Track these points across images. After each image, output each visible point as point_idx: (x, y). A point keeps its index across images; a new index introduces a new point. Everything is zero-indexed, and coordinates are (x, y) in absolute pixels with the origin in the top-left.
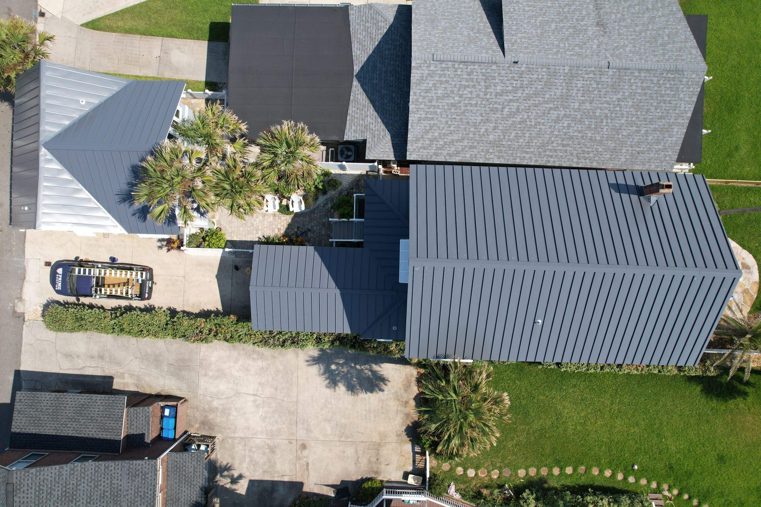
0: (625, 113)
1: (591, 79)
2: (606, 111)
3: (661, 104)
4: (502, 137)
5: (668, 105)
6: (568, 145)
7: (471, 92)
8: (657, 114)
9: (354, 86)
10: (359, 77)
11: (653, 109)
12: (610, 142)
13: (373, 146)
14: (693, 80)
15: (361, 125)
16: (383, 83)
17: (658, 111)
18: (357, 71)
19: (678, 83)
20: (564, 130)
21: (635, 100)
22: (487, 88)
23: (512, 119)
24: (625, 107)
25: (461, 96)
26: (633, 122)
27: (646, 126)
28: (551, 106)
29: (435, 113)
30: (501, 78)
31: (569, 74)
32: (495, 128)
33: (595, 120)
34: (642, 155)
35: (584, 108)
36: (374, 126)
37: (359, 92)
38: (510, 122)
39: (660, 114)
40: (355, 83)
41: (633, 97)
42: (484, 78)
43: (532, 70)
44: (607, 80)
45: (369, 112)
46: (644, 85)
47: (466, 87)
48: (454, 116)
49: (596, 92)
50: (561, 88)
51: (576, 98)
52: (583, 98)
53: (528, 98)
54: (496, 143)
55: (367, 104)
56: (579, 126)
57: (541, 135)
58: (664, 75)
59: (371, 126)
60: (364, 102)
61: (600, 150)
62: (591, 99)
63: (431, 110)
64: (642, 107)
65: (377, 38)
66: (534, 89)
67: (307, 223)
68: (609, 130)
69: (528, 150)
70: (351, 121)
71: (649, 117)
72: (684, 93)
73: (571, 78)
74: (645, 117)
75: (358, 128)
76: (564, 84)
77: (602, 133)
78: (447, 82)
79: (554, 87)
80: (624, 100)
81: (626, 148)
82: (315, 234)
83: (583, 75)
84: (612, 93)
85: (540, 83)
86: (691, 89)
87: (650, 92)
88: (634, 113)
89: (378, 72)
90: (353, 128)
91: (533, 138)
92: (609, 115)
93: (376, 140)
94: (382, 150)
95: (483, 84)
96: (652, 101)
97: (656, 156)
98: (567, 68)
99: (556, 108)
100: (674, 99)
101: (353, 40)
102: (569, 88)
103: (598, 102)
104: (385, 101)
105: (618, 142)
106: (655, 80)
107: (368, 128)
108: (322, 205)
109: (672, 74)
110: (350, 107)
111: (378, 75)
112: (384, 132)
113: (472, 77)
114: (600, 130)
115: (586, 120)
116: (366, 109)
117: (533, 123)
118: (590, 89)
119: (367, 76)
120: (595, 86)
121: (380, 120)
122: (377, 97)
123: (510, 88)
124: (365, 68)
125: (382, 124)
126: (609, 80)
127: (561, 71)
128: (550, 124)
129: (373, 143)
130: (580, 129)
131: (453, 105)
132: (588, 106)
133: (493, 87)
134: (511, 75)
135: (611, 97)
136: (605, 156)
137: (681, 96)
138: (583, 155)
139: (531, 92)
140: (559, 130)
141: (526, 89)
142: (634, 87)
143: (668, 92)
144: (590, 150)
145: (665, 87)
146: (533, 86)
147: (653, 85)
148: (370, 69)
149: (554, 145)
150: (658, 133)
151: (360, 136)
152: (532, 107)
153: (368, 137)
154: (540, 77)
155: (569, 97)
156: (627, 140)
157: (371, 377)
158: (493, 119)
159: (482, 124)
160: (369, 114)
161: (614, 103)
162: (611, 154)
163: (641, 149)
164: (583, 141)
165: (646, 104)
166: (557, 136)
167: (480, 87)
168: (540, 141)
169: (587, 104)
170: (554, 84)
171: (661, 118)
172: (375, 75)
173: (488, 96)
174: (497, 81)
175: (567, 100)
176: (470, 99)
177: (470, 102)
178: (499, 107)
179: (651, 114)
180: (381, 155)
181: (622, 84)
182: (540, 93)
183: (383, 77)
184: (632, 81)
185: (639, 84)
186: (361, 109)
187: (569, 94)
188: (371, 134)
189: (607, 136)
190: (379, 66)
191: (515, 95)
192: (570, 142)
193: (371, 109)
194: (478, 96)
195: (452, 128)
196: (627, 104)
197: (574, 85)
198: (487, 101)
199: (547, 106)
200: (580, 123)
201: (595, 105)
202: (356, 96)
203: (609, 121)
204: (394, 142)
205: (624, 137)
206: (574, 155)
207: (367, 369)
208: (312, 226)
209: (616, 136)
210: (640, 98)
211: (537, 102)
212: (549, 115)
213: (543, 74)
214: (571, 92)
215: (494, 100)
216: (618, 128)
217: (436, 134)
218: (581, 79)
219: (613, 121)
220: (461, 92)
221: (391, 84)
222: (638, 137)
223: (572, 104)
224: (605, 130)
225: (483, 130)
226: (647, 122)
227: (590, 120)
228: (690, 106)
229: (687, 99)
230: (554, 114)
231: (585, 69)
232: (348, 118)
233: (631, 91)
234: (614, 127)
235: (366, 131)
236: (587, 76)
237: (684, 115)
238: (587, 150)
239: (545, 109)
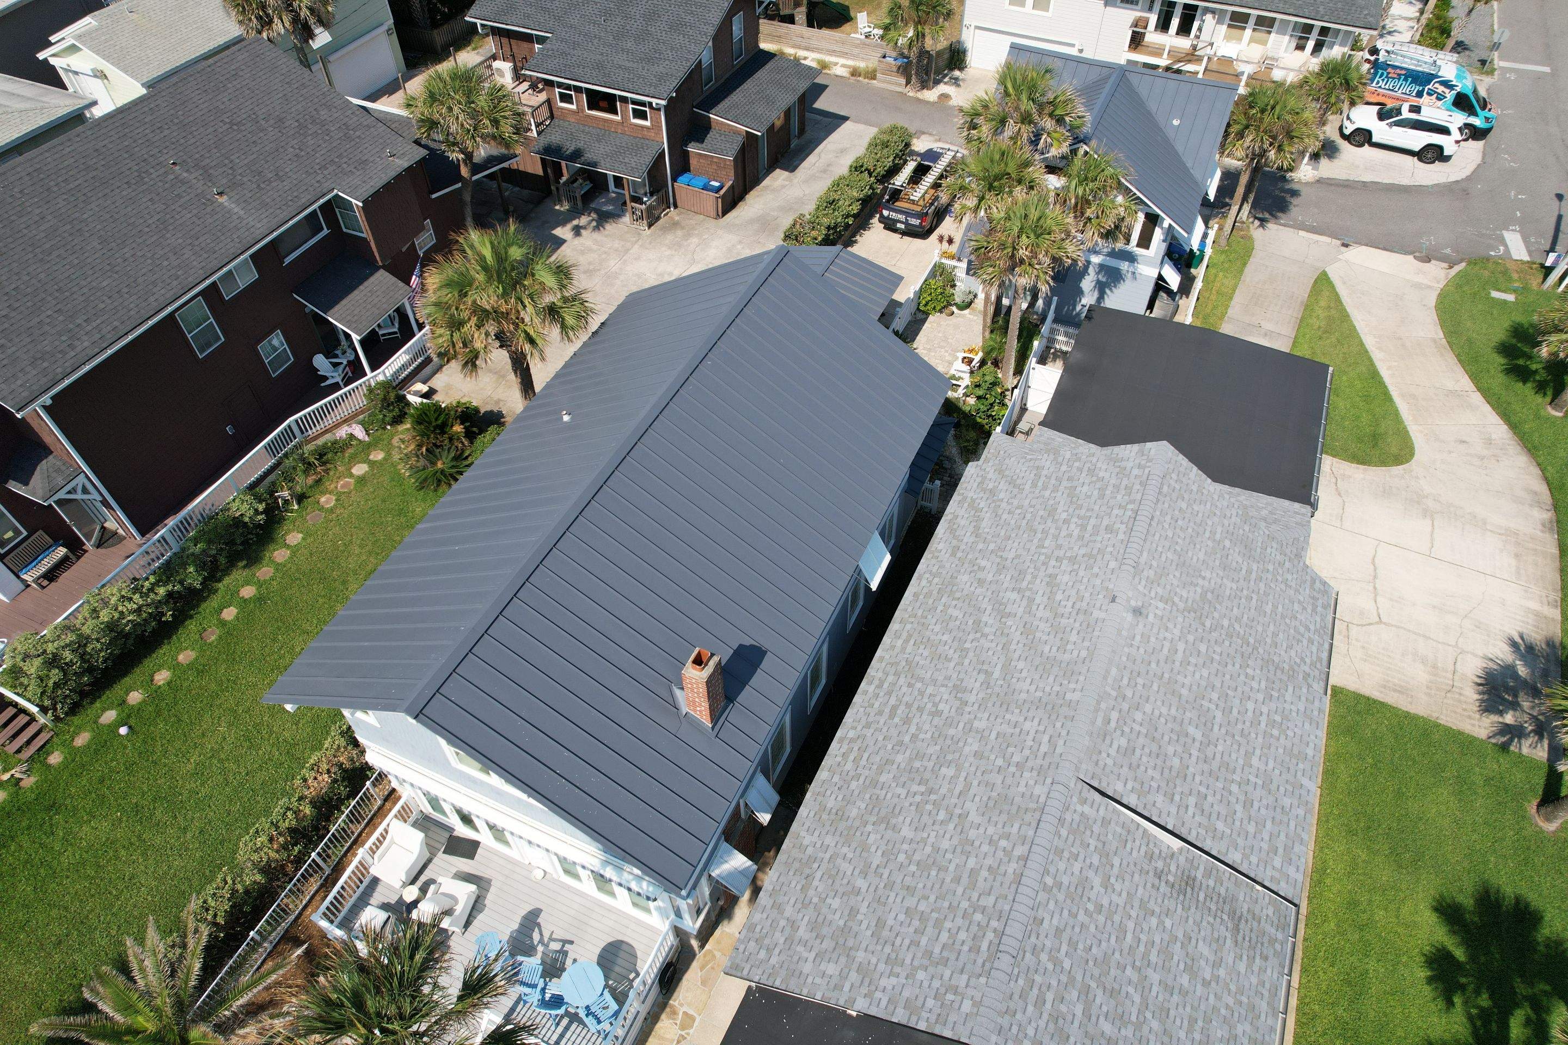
0: (925, 835)
1: (1035, 748)
2: (943, 791)
3: (916, 923)
4: (958, 595)
5: (907, 942)
6: (892, 715)
7: (1070, 536)
8: (893, 915)
11: (911, 902)
12: (863, 806)
14: (956, 1005)
17: (902, 917)
19: (960, 964)
20: (929, 705)
21: (948, 856)
22: (1072, 560)
23: (990, 608)
24: (941, 832)
25: (1066, 521)
26: (893, 857)
27: (872, 889)
28: (997, 674)
29: (1045, 488)
30: (1085, 580)
31: (1061, 702)
32: (981, 582)
33: (930, 768)
34: (799, 887)
35: (970, 740)
38: (984, 606)
39: (890, 922)
41: (959, 850)
42: (1095, 552)
43: (1090, 630)
44: (1023, 783)
46: (984, 873)
47: (1083, 528)
48: (1028, 516)
49: (999, 762)
50: (1033, 688)
51: (999, 720)
52: (993, 736)
53: (1027, 630)
54: (950, 588)
56: (929, 735)
57: (935, 662)
58: (994, 924)
61: (854, 784)
62: (986, 754)
63: (1053, 481)
64: (925, 874)
66: (1045, 638)
68: (896, 800)
69: (912, 642)
71: (893, 895)
72: (926, 984)
73: (1049, 707)
74: (897, 886)
76: (1039, 694)
77: (894, 785)
78: (1102, 496)
79: (1037, 677)
80: (959, 829)
81: (833, 844)
83: (1050, 731)
84: (985, 799)
85: (1054, 649)
86: (930, 1003)
87: (960, 890)
88: (917, 857)
91: (933, 649)
92: (933, 797)
95: (1083, 551)
96: (932, 898)
97: (783, 923)
98: (1076, 696)
99: (987, 684)
100: (919, 955)
102: (1027, 706)
103: (973, 769)
105: (857, 823)
106: (989, 901)
109: (991, 942)
113: (1102, 532)
114: (903, 779)
115: (938, 748)
117: (967, 645)
118: (1011, 750)
120: (1016, 758)
123: (1059, 596)
126: (1022, 789)
127: (1072, 686)
128: (954, 676)
130: (922, 736)
131: (1052, 512)
133: (1069, 569)
134: (1087, 595)
135: (977, 799)
136: (833, 796)
137: (921, 975)
138: (856, 749)
139: (1038, 635)
140: (935, 696)
141: (1049, 625)
142: (985, 848)
143: (944, 937)
144: (863, 762)
145: (959, 928)
146: (1052, 636)
147: (975, 896)
149: (904, 689)
150: (841, 923)
152: (1004, 640)
154: (1070, 647)
155: (1005, 707)
156: (854, 845)
158: (1002, 576)
159: (998, 560)
161: (960, 805)
162: (834, 811)
163: (816, 883)
164: (890, 747)
165: (929, 885)
166: (921, 693)
167: (1076, 549)
168: (922, 662)
169: (975, 747)
170: (1045, 676)
171: (880, 924)
173: (1053, 562)
174: (1081, 573)
175: (998, 704)
176: (1056, 537)
177: (1050, 537)
178: (1024, 584)
179: (899, 900)
181: (1004, 817)
182: (1032, 652)
184: (1003, 843)
185: (989, 861)
187: (1013, 706)
189: (882, 797)
191: (1041, 607)
192: (897, 720)
194: (1059, 547)
195: (1005, 516)
196: (948, 836)
197: (1030, 714)
198: (1044, 564)
199: (999, 666)
200: (936, 735)
201: (967, 765)
203: (918, 798)
205: (864, 837)
206: (865, 731)
209: (873, 819)
210: (952, 867)
211: (1013, 647)
212: (975, 673)
213: (1075, 653)
214: (1017, 711)
215: (1042, 574)
216: (893, 821)
217: (1002, 496)
218: (1041, 728)
219: (913, 808)
220: (1075, 520)
222: (849, 873)
223: (986, 715)
224: (899, 790)
225: (983, 563)
226: (880, 892)
227: (934, 757)
228: (884, 1003)
229: (906, 994)
230: (974, 682)
231: (1064, 733)
233: (977, 843)
234: (897, 811)
236: (1046, 738)
237: (864, 990)
238: (866, 756)
239: (993, 664)
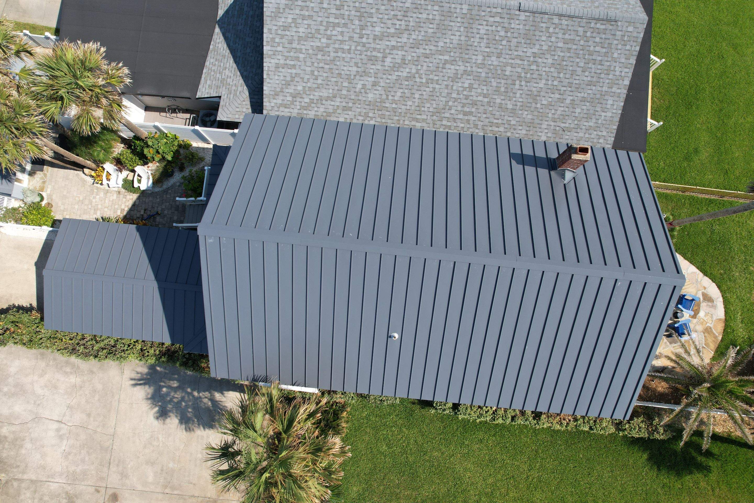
0: (544, 73)
1: (497, 24)
2: (519, 70)
3: (590, 65)
4: (384, 97)
5: (599, 67)
6: (471, 113)
7: (342, 33)
8: (585, 79)
9: (216, 34)
10: (223, 24)
11: (579, 70)
12: (526, 113)
13: (227, 104)
14: (629, 34)
15: (217, 79)
16: (248, 29)
17: (587, 74)
18: (221, 15)
19: (611, 37)
20: (465, 93)
21: (556, 57)
22: (362, 28)
23: (396, 73)
24: (543, 65)
25: (329, 38)
26: (555, 88)
27: (571, 94)
28: (447, 57)
29: (297, 59)
30: (381, 16)
31: (468, 16)
32: (375, 84)
33: (505, 81)
34: (569, 134)
35: (490, 63)
36: (232, 80)
37: (221, 40)
38: (394, 77)
39: (589, 79)
40: (217, 30)
41: (553, 53)
42: (358, 14)
43: (419, 7)
44: (518, 27)
45: (228, 64)
46: (567, 36)
47: (336, 25)
48: (321, 65)
49: (504, 43)
50: (458, 34)
51: (478, 49)
52: (488, 50)
53: (416, 45)
54: (379, 104)
55: (227, 54)
56: (484, 88)
57: (435, 98)
58: (592, 25)
59: (228, 80)
60: (224, 52)
61: (513, 122)
62: (499, 51)
63: (292, 54)
64: (565, 67)
66: (423, 33)
67: (157, 205)
68: (523, 96)
69: (419, 117)
70: (206, 74)
71: (575, 82)
72: (619, 52)
73: (471, 21)
74: (571, 81)
75: (214, 83)
76: (462, 29)
77: (514, 99)
78: (310, 17)
79: (450, 33)
80: (541, 56)
81: (546, 123)
82: (165, 219)
83: (487, 18)
84: (525, 46)
85: (431, 26)
86: (628, 47)
87: (574, 47)
88: (556, 75)
89: (244, 16)
90: (209, 82)
91: (425, 101)
92: (523, 75)
93: (231, 98)
94: (238, 110)
95: (357, 22)
96: (578, 60)
97: (587, 135)
98: (465, 7)
99: (454, 62)
100: (606, 59)
102: (469, 35)
103: (507, 56)
104: (248, 51)
105: (536, 113)
106: (581, 30)
107: (225, 82)
108: (178, 184)
109: (602, 24)
110: (208, 58)
111: (243, 21)
112: (242, 87)
113: (342, 12)
114: (511, 95)
115: (493, 80)
116: (226, 60)
117: (424, 81)
118: (497, 38)
119: (232, 22)
120: (502, 33)
121: (239, 73)
122: (240, 46)
123: (392, 30)
124: (230, 12)
125: (241, 77)
126: (521, 27)
127: (458, 11)
128: (445, 83)
129: (228, 100)
130: (485, 92)
131: (320, 49)
132: (494, 60)
133: (370, 28)
134: (392, 13)
135: (525, 50)
136: (519, 132)
137: (616, 55)
138: (490, 128)
139: (420, 38)
140: (458, 91)
141: (413, 33)
142: (553, 39)
143: (598, 49)
144: (500, 121)
145: (594, 42)
146: (421, 29)
147: (578, 38)
148: (236, 13)
149: (453, 111)
150: (588, 104)
151: (215, 93)
152: (422, 59)
153: (223, 93)
154: (431, 17)
155: (469, 47)
156: (548, 111)
157: (211, 408)
158: (372, 71)
159: (358, 77)
160: (228, 66)
161: (528, 59)
162: (528, 129)
163: (567, 125)
164: (491, 109)
165: (571, 64)
166: (456, 100)
167: (353, 27)
168: (434, 106)
169: (494, 58)
170: (450, 28)
171: (590, 84)
172: (241, 19)
173: (364, 40)
174: (375, 19)
175: (467, 52)
176: (342, 42)
177: (342, 46)
178: (379, 55)
179: (577, 78)
180: (237, 116)
181: (537, 33)
182: (432, 39)
183: (249, 22)
184: (551, 30)
185: (560, 36)
186: (220, 59)
187: (469, 43)
188: (227, 90)
189: (521, 104)
190: (246, 9)
191: (399, 40)
192: (473, 110)
193: (232, 60)
194: (351, 38)
195: (319, 81)
196: (545, 61)
197: (475, 31)
198: (364, 46)
199: (441, 57)
200: (485, 83)
201: (504, 61)
202: (217, 45)
203: (523, 83)
204: (253, 100)
205: (544, 106)
206: (479, 127)
207: (206, 397)
208: (163, 210)
209: (534, 105)
210: (562, 54)
211: (428, 52)
212: (444, 71)
213: (435, 13)
214: (472, 40)
215: (372, 45)
216: (535, 93)
217: (300, 88)
218: (485, 23)
219: (528, 84)
220: (329, 32)
221: (257, 30)
222: (562, 109)
223: (474, 57)
224: (518, 95)
225: (359, 86)
226: (573, 89)
227: (499, 81)
228: (627, 70)
229: (623, 60)
230: (451, 70)
231: (489, 10)
232: (205, 71)
233: (550, 44)
234: (529, 93)
235: (221, 87)
236: (492, 19)
237: (621, 82)
238: (496, 121)
239: (438, 61)
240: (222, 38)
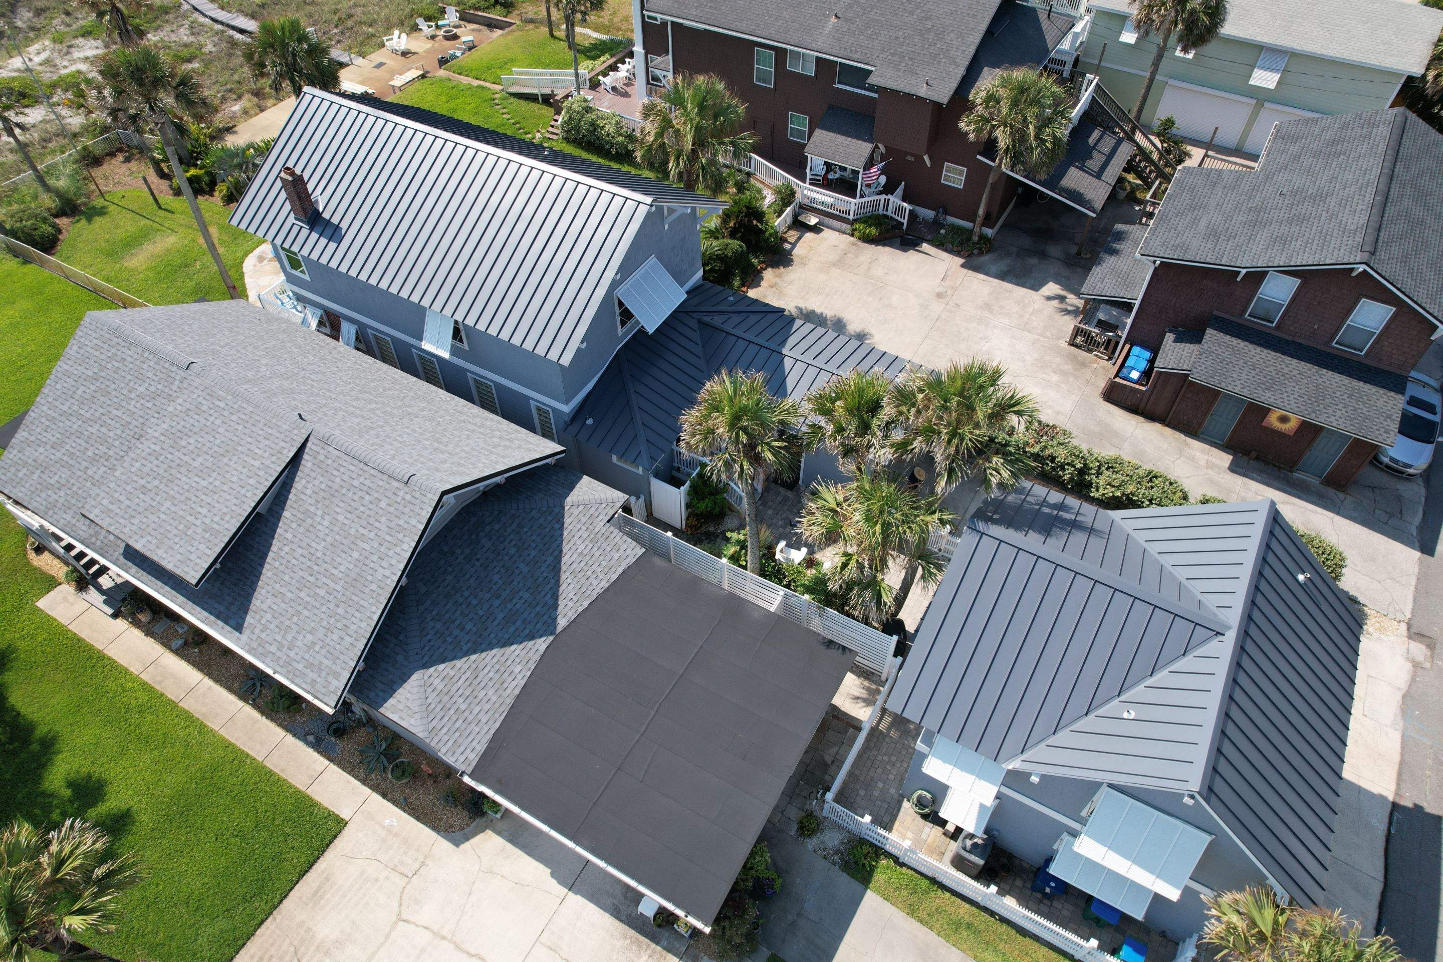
2: (250, 349)
4: (408, 398)
6: (334, 358)
7: (399, 436)
9: (567, 618)
10: (549, 627)
13: (604, 505)
15: (601, 550)
16: (515, 583)
18: (543, 639)
22: (372, 428)
23: (375, 399)
24: (222, 341)
25: (418, 441)
28: (309, 382)
29: (473, 450)
32: (408, 406)
33: (273, 352)
35: (272, 362)
36: (581, 532)
37: (565, 602)
38: (381, 399)
40: (562, 622)
45: (573, 558)
48: (451, 437)
50: (277, 383)
51: (270, 371)
53: (330, 399)
54: (421, 399)
55: (567, 574)
57: (356, 376)
59: (585, 536)
60: (569, 580)
63: (476, 454)
64: (205, 332)
65: (466, 666)
68: (268, 342)
70: (613, 569)
75: (609, 549)
77: (279, 345)
89: (509, 606)
90: (616, 556)
93: (593, 509)
99: (307, 378)
101: (510, 701)
104: (534, 553)
107: (592, 536)
110: (599, 591)
111: (514, 601)
112: (571, 511)
115: (284, 357)
116: (573, 567)
117: (353, 385)
119: (533, 615)
121: (565, 533)
122: (542, 569)
124: (527, 632)
125: (565, 525)
128: (333, 376)
130: (301, 358)
131: (439, 442)
132: (265, 361)
140: (327, 369)
148: (518, 623)
151: (614, 534)
152: (336, 392)
153: (602, 524)
155: (278, 375)
158: (400, 411)
159: (421, 416)
160: (575, 556)
164: (310, 351)
166: (337, 367)
168: (363, 374)
172: (518, 606)
173: (381, 424)
176: (407, 434)
177: (411, 433)
178: (378, 412)
179: (202, 326)
183: (508, 592)
186: (582, 574)
187: (273, 376)
188: (594, 524)
189: (277, 341)
190: (500, 616)
192: (328, 358)
194: (394, 431)
195: (467, 433)
199: (315, 384)
202: (575, 599)
209: (266, 336)
211: (323, 391)
212: (323, 380)
215: (377, 418)
216: (254, 338)
217: (496, 440)
219: (253, 343)
220: (414, 443)
221: (503, 571)
223: (282, 370)
224: (272, 344)
225: (426, 413)
227: (279, 355)
232: (614, 577)
235: (600, 535)
240: (562, 603)
